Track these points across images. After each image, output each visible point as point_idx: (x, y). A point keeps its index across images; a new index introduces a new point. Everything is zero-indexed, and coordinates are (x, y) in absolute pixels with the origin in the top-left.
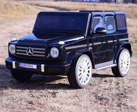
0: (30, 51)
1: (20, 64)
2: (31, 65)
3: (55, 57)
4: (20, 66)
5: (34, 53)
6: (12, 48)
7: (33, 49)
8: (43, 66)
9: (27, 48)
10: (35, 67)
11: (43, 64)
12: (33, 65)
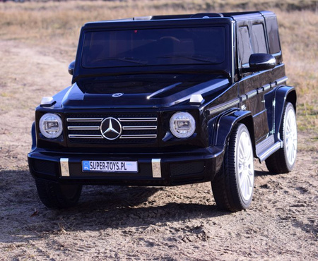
0: (111, 128)
1: (84, 163)
2: (120, 162)
3: (185, 136)
4: (85, 168)
5: (124, 132)
6: (48, 123)
7: (119, 120)
8: (156, 162)
9: (102, 120)
10: (132, 166)
11: (156, 157)
12: (126, 163)
